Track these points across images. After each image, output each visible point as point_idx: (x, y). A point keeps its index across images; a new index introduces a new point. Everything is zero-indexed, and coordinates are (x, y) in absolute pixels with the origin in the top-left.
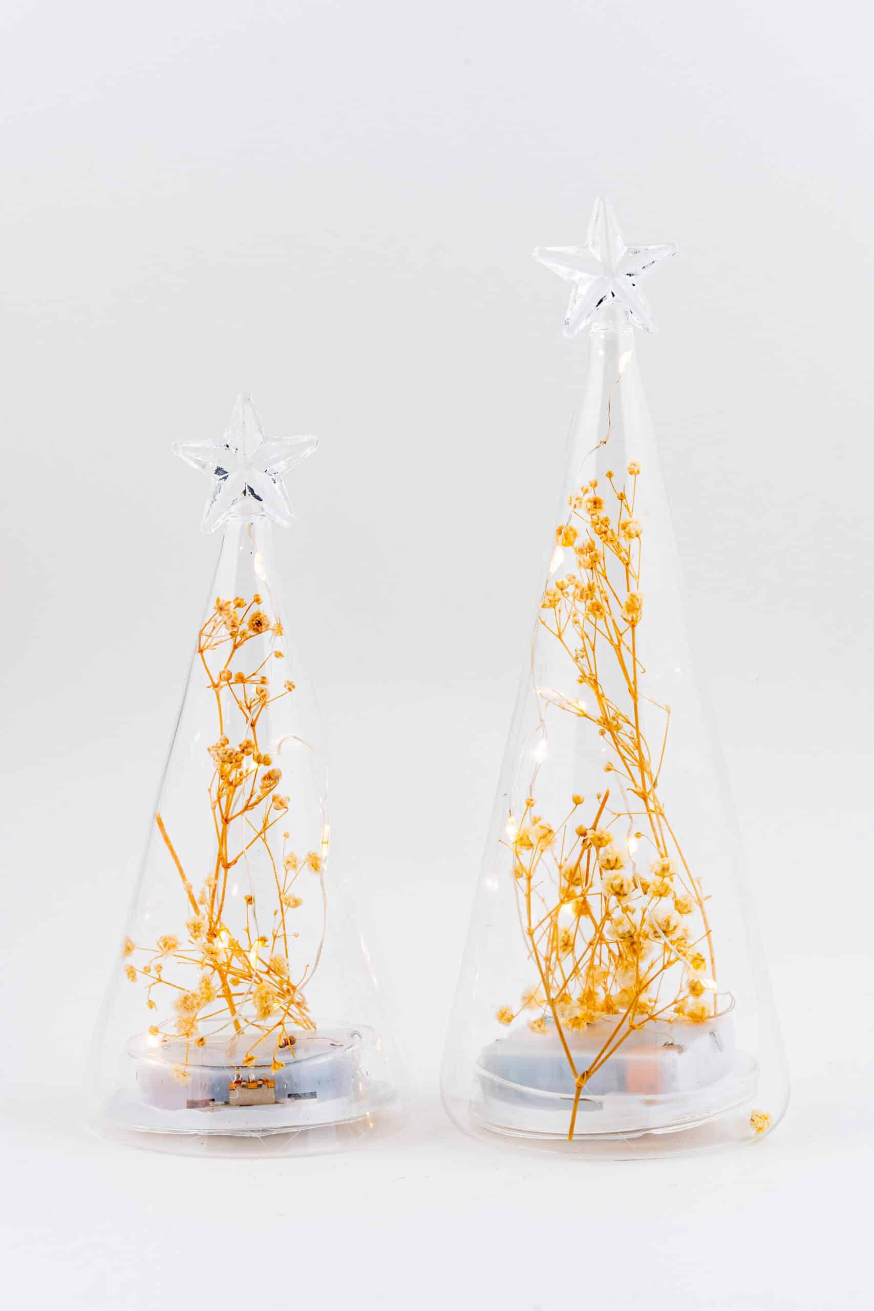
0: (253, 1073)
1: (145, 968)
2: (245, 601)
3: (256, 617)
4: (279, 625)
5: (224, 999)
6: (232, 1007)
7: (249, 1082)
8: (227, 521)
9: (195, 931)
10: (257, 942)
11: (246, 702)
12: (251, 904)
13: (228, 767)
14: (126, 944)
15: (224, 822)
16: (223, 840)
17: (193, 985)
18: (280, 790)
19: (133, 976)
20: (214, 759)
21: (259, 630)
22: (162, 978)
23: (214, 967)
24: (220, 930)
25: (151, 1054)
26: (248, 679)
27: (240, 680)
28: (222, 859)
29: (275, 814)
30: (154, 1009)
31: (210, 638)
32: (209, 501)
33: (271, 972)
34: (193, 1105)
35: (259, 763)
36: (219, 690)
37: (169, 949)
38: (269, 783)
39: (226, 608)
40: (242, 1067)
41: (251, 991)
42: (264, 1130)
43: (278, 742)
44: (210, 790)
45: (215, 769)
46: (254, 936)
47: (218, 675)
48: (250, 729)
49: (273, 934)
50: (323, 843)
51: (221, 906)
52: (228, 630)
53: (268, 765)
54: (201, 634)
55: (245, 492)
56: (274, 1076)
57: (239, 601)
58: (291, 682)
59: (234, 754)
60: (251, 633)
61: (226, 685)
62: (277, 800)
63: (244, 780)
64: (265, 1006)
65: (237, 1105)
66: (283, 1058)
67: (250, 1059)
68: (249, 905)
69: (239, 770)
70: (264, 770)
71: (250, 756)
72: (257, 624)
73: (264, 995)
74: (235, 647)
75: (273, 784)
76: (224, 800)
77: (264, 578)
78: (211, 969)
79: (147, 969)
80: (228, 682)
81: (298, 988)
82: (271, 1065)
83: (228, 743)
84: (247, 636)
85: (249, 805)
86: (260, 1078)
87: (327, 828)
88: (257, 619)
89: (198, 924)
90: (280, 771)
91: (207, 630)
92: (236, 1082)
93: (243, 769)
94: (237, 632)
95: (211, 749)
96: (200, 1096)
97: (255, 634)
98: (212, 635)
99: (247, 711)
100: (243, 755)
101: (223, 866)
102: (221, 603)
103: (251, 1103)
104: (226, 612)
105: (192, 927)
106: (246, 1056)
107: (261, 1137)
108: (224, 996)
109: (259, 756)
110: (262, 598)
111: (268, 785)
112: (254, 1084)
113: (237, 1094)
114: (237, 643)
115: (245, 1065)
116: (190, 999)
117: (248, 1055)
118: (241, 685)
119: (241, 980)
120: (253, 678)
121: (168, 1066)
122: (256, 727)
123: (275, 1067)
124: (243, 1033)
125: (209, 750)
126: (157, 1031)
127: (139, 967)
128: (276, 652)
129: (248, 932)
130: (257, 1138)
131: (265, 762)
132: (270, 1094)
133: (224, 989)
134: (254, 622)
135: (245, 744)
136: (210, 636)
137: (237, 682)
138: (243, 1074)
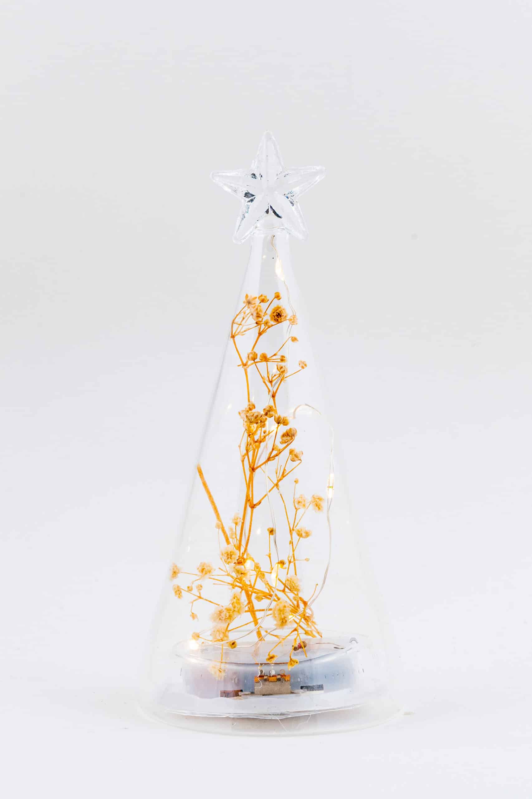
0: (273, 669)
1: (188, 587)
2: (268, 298)
3: (276, 310)
4: (294, 316)
5: (249, 613)
6: (256, 621)
7: (270, 677)
8: (254, 233)
9: (228, 558)
10: (277, 565)
11: (268, 377)
12: (273, 534)
13: (254, 427)
14: (173, 569)
15: (251, 469)
16: (250, 484)
17: (226, 602)
18: (295, 445)
19: (179, 594)
20: (244, 421)
21: (279, 320)
22: (202, 596)
23: (242, 588)
24: (247, 559)
25: (191, 654)
26: (271, 358)
27: (264, 359)
28: (249, 500)
29: (291, 465)
30: (196, 620)
31: (240, 326)
32: (239, 219)
33: (287, 590)
34: (225, 694)
35: (278, 423)
36: (247, 368)
37: (206, 574)
38: (287, 439)
39: (253, 302)
40: (265, 664)
41: (270, 608)
42: (282, 714)
43: (293, 411)
44: (240, 446)
45: (245, 429)
46: (275, 560)
47: (247, 356)
48: (272, 399)
49: (288, 560)
50: (329, 487)
51: (248, 539)
52: (255, 320)
53: (286, 425)
54: (233, 322)
55: (267, 212)
56: (290, 671)
57: (263, 298)
58: (304, 362)
59: (259, 416)
60: (272, 323)
61: (252, 364)
62: (293, 453)
63: (267, 437)
64: (283, 617)
65: (261, 695)
66: (299, 657)
67: (272, 658)
68: (271, 535)
69: (263, 429)
70: (283, 429)
71: (272, 418)
72: (277, 316)
73: (282, 609)
74: (260, 334)
75: (290, 440)
76: (251, 454)
77: (283, 279)
78: (240, 590)
79: (190, 588)
80: (254, 361)
81: (308, 604)
82: (288, 663)
83: (255, 408)
84: (269, 324)
85: (271, 457)
86: (279, 673)
87: (332, 475)
88: (277, 311)
89: (231, 552)
90: (296, 429)
91: (238, 320)
92: (260, 676)
93: (267, 428)
94: (262, 321)
95: (241, 412)
96: (231, 688)
97: (276, 323)
98: (242, 324)
99: (269, 384)
100: (266, 417)
101: (250, 506)
102: (249, 298)
103: (271, 693)
104: (253, 306)
105: (226, 555)
106: (269, 655)
107: (280, 719)
108: (249, 611)
109: (279, 418)
110: (281, 296)
111: (286, 441)
112: (274, 678)
113: (259, 687)
114: (261, 331)
115: (268, 662)
116: (224, 613)
117: (270, 654)
118: (265, 363)
119: (263, 598)
120: (274, 357)
121: (206, 663)
122: (276, 398)
123: (291, 664)
124: (264, 640)
125: (239, 413)
126: (199, 636)
127: (184, 587)
128: (292, 337)
129: (270, 557)
130: (277, 720)
131: (284, 423)
132: (287, 686)
133: (249, 606)
134: (275, 314)
135: (268, 409)
136: (240, 324)
137: (261, 361)
138: (265, 669)
